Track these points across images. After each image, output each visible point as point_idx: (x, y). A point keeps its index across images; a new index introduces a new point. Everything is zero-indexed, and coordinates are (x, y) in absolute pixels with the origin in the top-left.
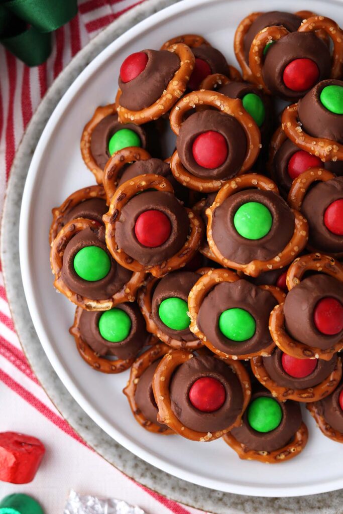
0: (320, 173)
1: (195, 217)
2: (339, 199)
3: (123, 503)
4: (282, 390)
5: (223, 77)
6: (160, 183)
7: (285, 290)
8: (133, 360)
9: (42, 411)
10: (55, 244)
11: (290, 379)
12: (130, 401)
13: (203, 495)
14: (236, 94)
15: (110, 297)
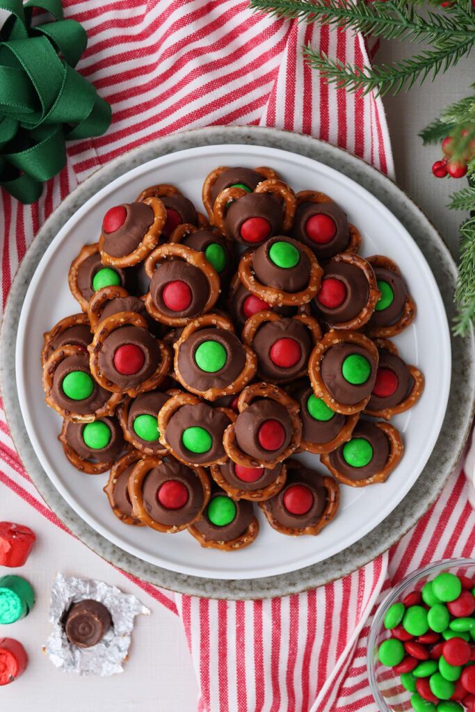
0: (268, 315)
1: (165, 348)
2: (283, 338)
3: (103, 583)
4: (236, 491)
5: (191, 227)
6: (136, 320)
7: (237, 411)
8: (113, 464)
9: (33, 505)
10: (47, 366)
11: (242, 482)
12: (109, 498)
13: (170, 576)
14: (201, 246)
15: (93, 412)
